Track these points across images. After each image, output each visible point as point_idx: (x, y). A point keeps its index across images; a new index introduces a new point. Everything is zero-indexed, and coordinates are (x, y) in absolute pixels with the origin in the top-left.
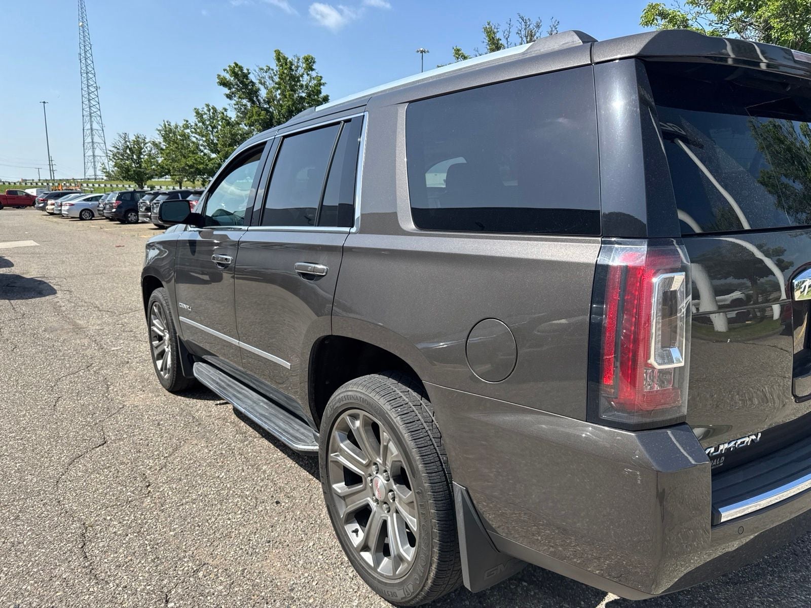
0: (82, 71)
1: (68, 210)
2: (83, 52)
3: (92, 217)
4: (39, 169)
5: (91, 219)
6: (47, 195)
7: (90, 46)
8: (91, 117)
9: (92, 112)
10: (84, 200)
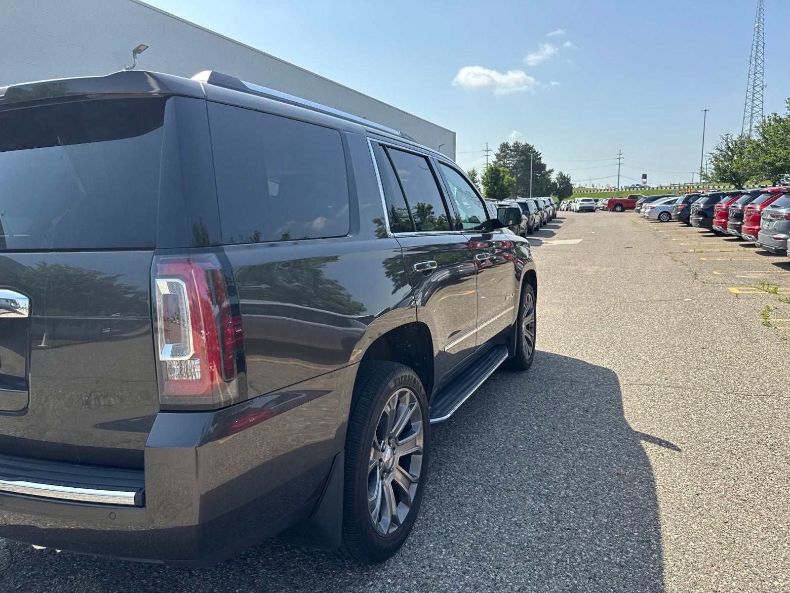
0: (751, 73)
1: (649, 213)
2: (754, 53)
3: (669, 219)
4: (693, 173)
5: (668, 221)
6: (645, 199)
7: (762, 45)
8: (752, 117)
9: (754, 112)
10: (665, 203)
